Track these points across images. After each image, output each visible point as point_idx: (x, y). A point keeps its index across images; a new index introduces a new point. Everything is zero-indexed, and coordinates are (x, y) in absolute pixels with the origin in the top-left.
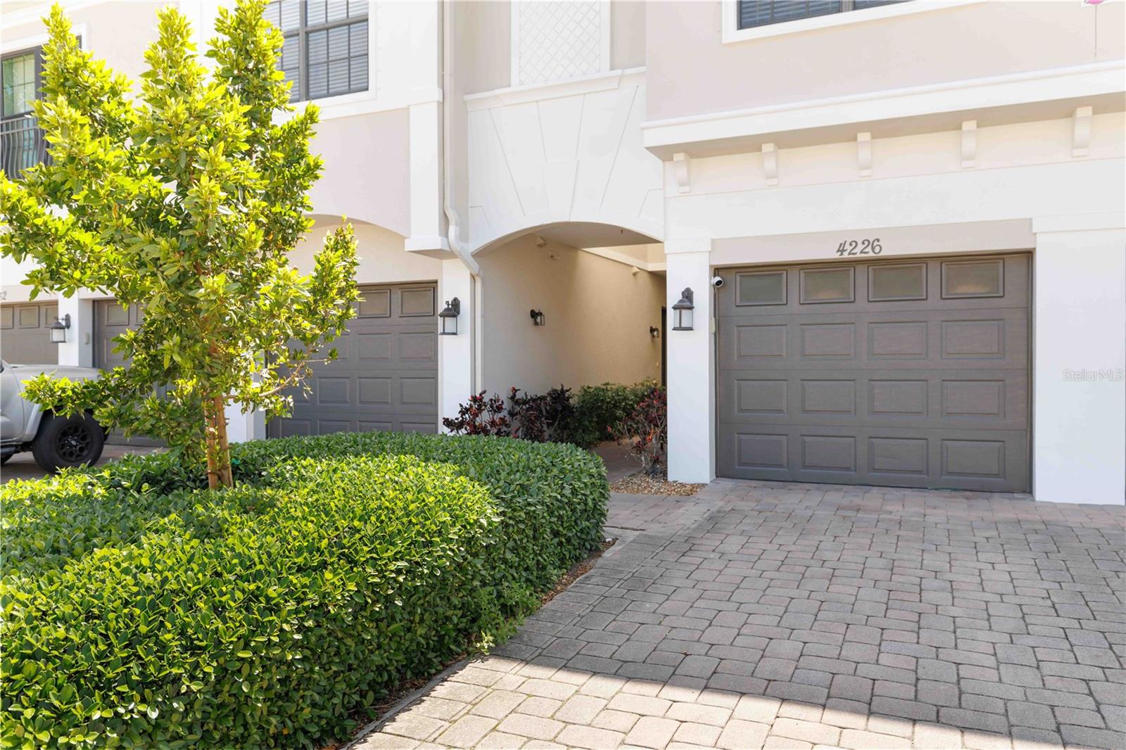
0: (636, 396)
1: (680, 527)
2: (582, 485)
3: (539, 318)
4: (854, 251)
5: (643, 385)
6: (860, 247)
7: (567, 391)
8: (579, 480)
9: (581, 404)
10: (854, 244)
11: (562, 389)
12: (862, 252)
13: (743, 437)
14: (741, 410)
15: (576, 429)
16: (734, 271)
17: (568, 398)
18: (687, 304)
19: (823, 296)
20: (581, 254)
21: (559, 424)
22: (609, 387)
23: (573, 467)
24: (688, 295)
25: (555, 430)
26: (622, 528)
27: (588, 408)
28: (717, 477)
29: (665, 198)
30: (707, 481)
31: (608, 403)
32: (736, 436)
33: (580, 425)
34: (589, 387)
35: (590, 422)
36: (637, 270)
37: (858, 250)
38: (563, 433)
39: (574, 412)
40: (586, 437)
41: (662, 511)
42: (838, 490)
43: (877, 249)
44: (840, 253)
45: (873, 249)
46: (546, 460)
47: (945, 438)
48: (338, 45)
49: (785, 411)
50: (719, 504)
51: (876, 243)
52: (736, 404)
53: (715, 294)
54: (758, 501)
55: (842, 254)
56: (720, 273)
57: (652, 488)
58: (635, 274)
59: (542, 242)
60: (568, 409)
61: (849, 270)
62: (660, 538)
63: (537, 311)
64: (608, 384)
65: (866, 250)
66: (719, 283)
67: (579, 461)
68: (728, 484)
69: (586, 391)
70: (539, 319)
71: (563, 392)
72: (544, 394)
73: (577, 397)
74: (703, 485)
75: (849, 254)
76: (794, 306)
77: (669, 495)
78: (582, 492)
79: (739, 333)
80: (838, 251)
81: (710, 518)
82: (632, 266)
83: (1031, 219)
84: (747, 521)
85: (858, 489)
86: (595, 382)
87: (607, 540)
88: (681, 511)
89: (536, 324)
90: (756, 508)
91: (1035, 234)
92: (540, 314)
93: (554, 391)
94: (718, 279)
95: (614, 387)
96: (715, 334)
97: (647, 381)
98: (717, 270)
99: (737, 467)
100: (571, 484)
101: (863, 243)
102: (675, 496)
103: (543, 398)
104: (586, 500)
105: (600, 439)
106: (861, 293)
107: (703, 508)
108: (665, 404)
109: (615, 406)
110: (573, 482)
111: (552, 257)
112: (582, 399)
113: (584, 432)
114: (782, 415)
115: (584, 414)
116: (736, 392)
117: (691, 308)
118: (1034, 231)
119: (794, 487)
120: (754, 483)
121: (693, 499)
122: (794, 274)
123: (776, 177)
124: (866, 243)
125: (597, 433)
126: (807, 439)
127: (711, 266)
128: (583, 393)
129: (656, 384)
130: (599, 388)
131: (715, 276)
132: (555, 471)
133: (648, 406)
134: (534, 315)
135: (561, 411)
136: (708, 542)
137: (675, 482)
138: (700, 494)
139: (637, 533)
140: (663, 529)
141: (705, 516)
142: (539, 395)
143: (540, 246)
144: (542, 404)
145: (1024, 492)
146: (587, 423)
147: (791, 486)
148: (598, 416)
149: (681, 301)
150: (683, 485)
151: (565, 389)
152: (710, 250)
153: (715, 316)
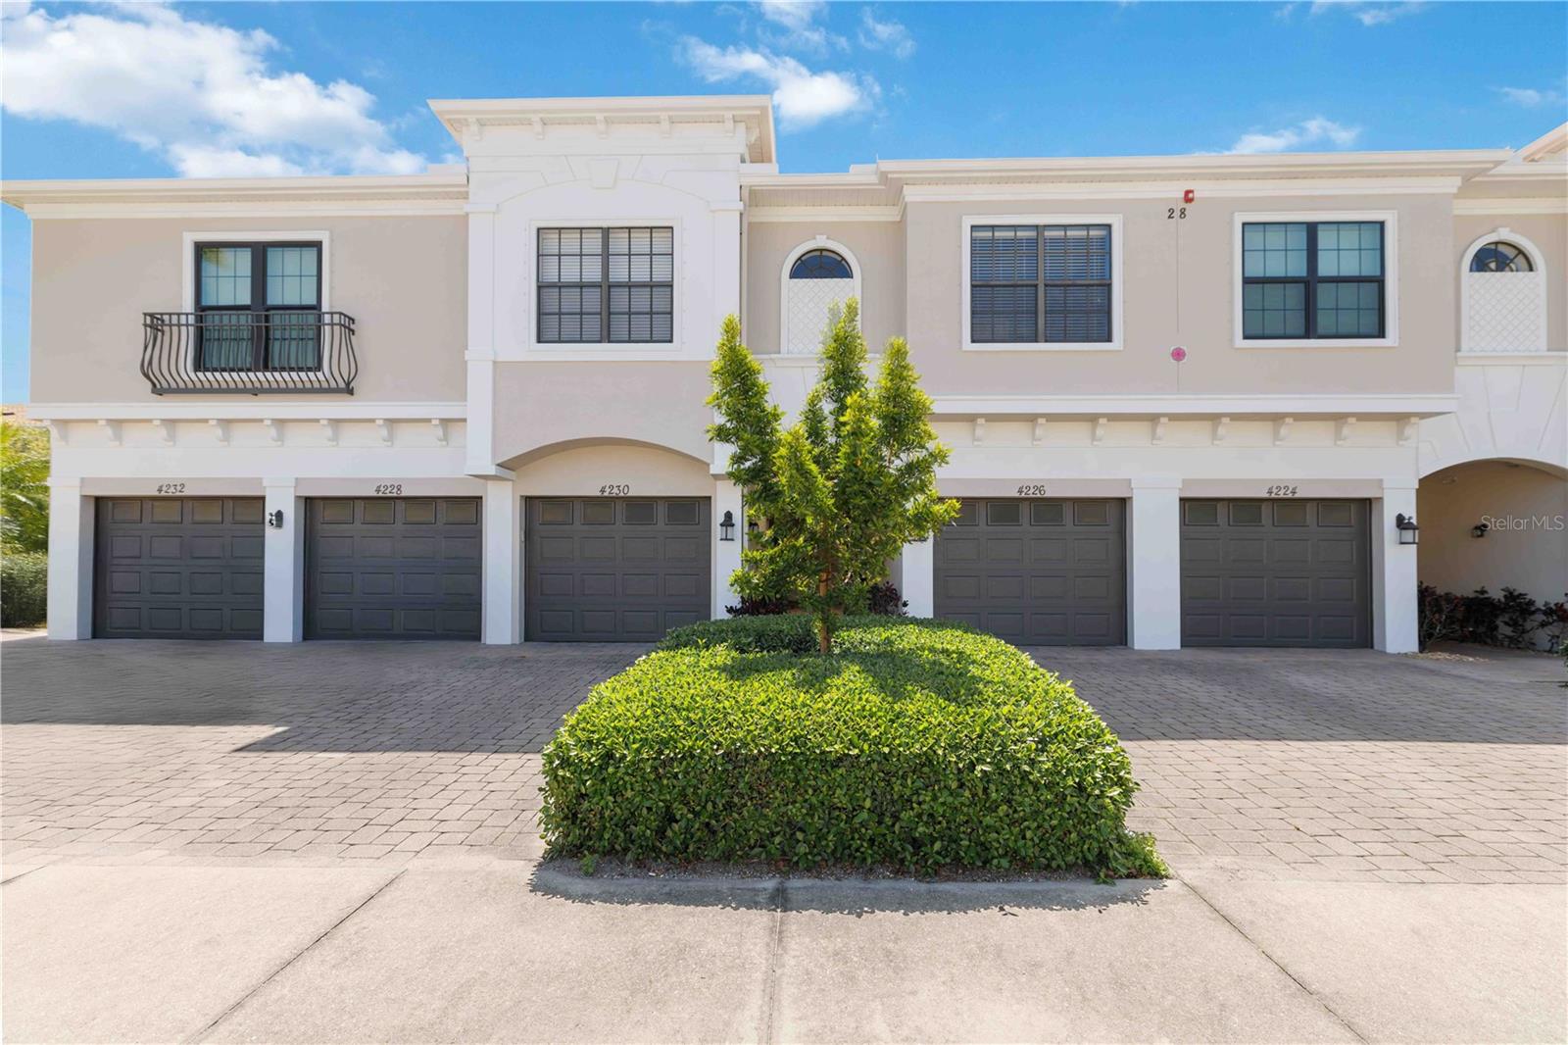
4: (1028, 493)
10: (1028, 488)
37: (1031, 492)
43: (1042, 492)
48: (641, 299)
51: (1042, 488)
55: (1021, 494)
61: (1019, 505)
65: (1035, 493)
75: (1025, 494)
83: (1129, 480)
91: (1132, 488)
101: (1034, 488)
106: (1026, 520)
118: (1130, 486)
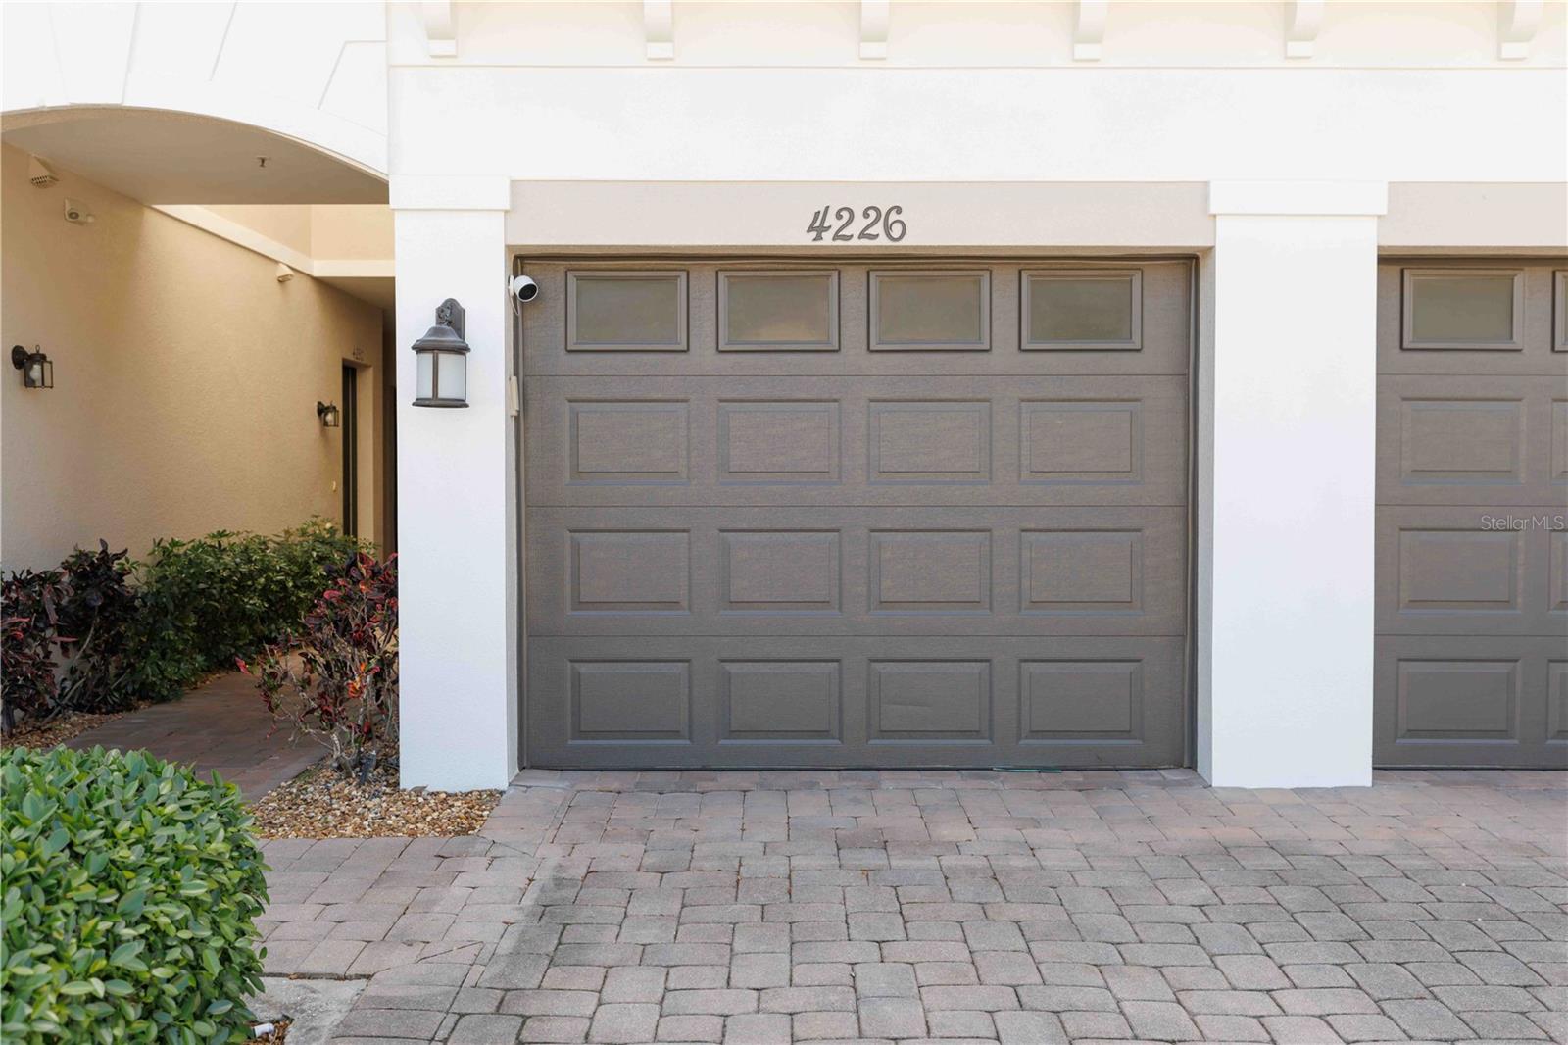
0: (291, 560)
1: (468, 955)
2: (182, 912)
3: (37, 367)
4: (845, 232)
5: (303, 533)
6: (859, 224)
7: (117, 556)
8: (173, 892)
9: (155, 587)
10: (845, 215)
11: (104, 552)
12: (862, 235)
13: (584, 668)
14: (579, 604)
15: (141, 653)
16: (563, 264)
17: (121, 576)
18: (451, 339)
19: (769, 335)
20: (150, 217)
21: (96, 637)
22: (225, 542)
23: (148, 849)
24: (451, 316)
25: (86, 656)
26: (301, 976)
27: (173, 596)
28: (522, 768)
29: (391, 66)
30: (502, 784)
31: (223, 581)
32: (569, 664)
33: (151, 639)
34: (174, 544)
35: (179, 630)
36: (289, 271)
37: (854, 229)
38: (107, 664)
39: (136, 609)
40: (170, 669)
41: (403, 895)
42: (811, 786)
43: (896, 231)
44: (814, 234)
45: (887, 229)
46: (45, 849)
47: (1026, 656)
49: (685, 604)
50: (554, 855)
51: (893, 216)
52: (568, 590)
53: (516, 318)
54: (644, 836)
55: (819, 238)
56: (528, 268)
57: (363, 818)
58: (282, 281)
59: (44, 173)
60: (119, 603)
61: (828, 277)
62: (422, 1007)
63: (30, 350)
64: (222, 535)
65: (871, 231)
66: (528, 292)
67: (170, 822)
68: (552, 787)
69: (166, 554)
70: (36, 372)
71: (106, 558)
72: (52, 564)
73: (143, 570)
74: (495, 795)
75: (836, 237)
76: (704, 354)
77: (413, 834)
78: (185, 935)
79: (575, 417)
80: (811, 229)
81: (544, 910)
82: (277, 262)
83: (1207, 184)
84: (638, 908)
85: (852, 782)
86: (191, 530)
87: (259, 1030)
88: (458, 890)
89: (29, 383)
90: (648, 860)
91: (1215, 216)
92: (41, 358)
93: (82, 556)
94: (524, 281)
95: (233, 540)
96: (517, 418)
97: (314, 524)
98: (521, 261)
99: (570, 742)
100: (144, 919)
101: (866, 215)
102: (429, 842)
103: (48, 579)
104: (198, 956)
105: (208, 670)
106: (854, 330)
107: (511, 874)
108: (392, 592)
109: (242, 588)
110: (150, 910)
111: (74, 215)
112: (156, 572)
113: (163, 656)
114: (680, 612)
115: (165, 611)
116: (568, 562)
117: (462, 350)
118: (1213, 210)
119: (710, 785)
120: (614, 780)
121: (480, 847)
122: (703, 279)
123: (669, 39)
124: (873, 214)
125: (200, 658)
126: (733, 668)
127: (509, 248)
128: (158, 555)
129: (333, 532)
130: (201, 545)
131: (516, 276)
132: (80, 881)
133: (347, 598)
134: (22, 359)
135: (102, 608)
136: (561, 1004)
137: (419, 791)
138: (495, 827)
139: (349, 990)
140: (423, 967)
141: (528, 901)
142: (35, 572)
143: (39, 183)
144: (47, 596)
145: (1179, 765)
146: (171, 634)
147: (704, 781)
148: (202, 613)
149: (434, 332)
150: (446, 800)
151: (111, 551)
152: (508, 207)
153: (516, 374)
